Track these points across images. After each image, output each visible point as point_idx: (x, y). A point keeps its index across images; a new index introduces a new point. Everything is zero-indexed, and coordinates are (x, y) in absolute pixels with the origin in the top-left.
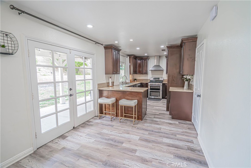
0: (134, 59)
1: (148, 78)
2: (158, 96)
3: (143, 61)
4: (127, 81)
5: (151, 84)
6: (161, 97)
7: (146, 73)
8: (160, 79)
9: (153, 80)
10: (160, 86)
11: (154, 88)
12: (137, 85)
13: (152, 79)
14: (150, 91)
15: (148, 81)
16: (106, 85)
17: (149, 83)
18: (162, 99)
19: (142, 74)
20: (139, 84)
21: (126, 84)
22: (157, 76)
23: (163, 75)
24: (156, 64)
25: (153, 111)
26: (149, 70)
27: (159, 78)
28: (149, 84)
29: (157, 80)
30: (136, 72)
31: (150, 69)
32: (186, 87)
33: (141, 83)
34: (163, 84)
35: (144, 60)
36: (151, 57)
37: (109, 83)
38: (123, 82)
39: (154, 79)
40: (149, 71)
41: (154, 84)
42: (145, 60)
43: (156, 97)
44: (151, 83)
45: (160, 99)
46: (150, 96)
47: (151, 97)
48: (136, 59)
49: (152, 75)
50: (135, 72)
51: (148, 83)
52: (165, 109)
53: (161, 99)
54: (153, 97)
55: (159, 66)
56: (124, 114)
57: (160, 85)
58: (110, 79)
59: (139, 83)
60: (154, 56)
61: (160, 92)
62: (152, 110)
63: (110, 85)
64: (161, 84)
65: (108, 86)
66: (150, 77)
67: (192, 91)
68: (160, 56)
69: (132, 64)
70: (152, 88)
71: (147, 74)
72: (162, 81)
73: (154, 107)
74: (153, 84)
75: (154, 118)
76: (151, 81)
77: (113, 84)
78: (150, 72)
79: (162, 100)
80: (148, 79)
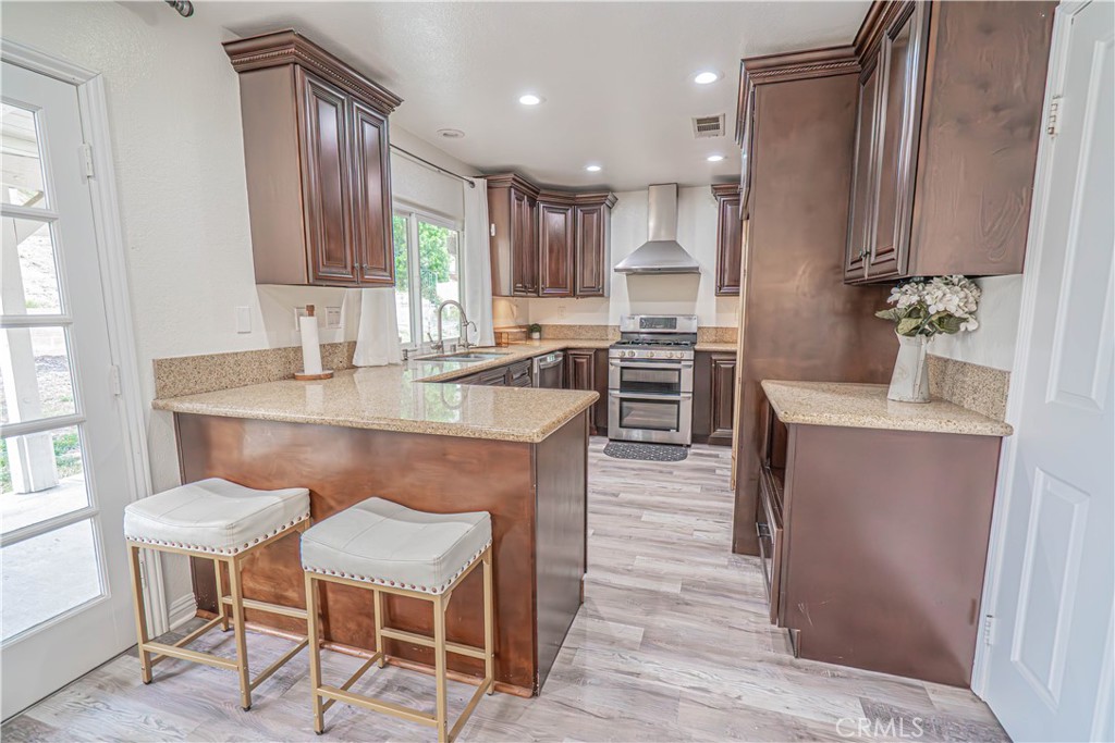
0: (520, 199)
1: (607, 318)
2: (667, 430)
3: (580, 214)
4: (475, 339)
5: (627, 356)
6: (685, 435)
7: (597, 291)
8: (683, 326)
9: (638, 329)
10: (679, 370)
11: (641, 377)
12: (536, 360)
13: (632, 326)
14: (622, 400)
15: (610, 337)
16: (275, 369)
17: (612, 347)
18: (696, 449)
19: (574, 294)
20: (550, 359)
21: (467, 355)
22: (660, 309)
23: (695, 300)
24: (654, 237)
25: (640, 563)
26: (616, 270)
27: (671, 322)
28: (615, 353)
29: (664, 333)
30: (534, 281)
31: (620, 266)
32: (904, 384)
33: (565, 350)
34: (696, 352)
35: (584, 212)
36: (626, 190)
37: (298, 350)
38: (439, 347)
39: (645, 322)
40: (613, 275)
41: (645, 354)
42: (592, 212)
43: (656, 436)
44: (627, 351)
45: (681, 445)
46: (621, 426)
47: (624, 433)
48: (533, 203)
49: (631, 300)
50: (528, 283)
51: (606, 350)
52: (724, 533)
53: (689, 446)
54: (637, 435)
55: (672, 246)
56: (382, 633)
57: (679, 361)
58: (308, 323)
59: (552, 352)
60: (647, 184)
61: (678, 402)
62: (632, 547)
63: (313, 365)
64: (689, 355)
65: (294, 377)
66: (620, 310)
67: (997, 431)
68: (679, 188)
69: (504, 230)
70: (629, 377)
71: (602, 296)
72: (690, 339)
73: (646, 516)
74: (638, 353)
75: (647, 643)
76: (628, 340)
77: (351, 357)
78: (617, 284)
79: (690, 451)
80: (607, 326)
